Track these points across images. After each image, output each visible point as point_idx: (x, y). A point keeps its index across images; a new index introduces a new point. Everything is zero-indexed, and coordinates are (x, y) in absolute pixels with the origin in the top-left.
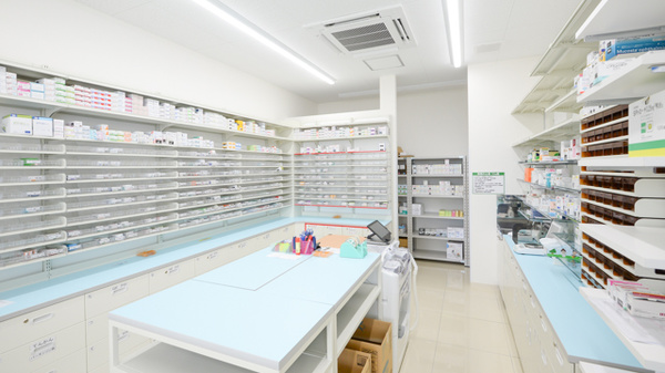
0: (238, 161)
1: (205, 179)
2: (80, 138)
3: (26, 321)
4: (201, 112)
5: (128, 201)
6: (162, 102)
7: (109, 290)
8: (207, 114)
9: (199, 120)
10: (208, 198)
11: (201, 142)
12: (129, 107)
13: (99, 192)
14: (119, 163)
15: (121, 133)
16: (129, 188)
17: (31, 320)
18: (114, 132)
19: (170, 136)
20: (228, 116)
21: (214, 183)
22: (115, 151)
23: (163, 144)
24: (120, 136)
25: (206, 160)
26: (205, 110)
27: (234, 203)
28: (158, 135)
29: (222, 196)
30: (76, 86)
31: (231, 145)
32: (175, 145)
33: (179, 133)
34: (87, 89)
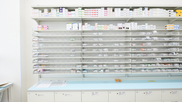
0: (177, 37)
1: (150, 48)
2: (87, 30)
3: (63, 94)
4: (146, 9)
5: (105, 56)
6: (122, 8)
7: (91, 93)
8: (151, 10)
9: (145, 14)
10: (154, 58)
11: (147, 27)
12: (106, 14)
13: (94, 51)
14: (102, 39)
15: (103, 26)
16: (106, 50)
17: (65, 94)
18: (100, 26)
19: (127, 25)
20: (167, 8)
21: (155, 50)
22: (100, 34)
23: (123, 29)
24: (102, 27)
25: (150, 37)
26: (149, 8)
27: (173, 63)
28: (120, 25)
29: (163, 58)
30: (85, 9)
31: (170, 27)
32: (130, 29)
33: (132, 23)
34: (89, 10)
